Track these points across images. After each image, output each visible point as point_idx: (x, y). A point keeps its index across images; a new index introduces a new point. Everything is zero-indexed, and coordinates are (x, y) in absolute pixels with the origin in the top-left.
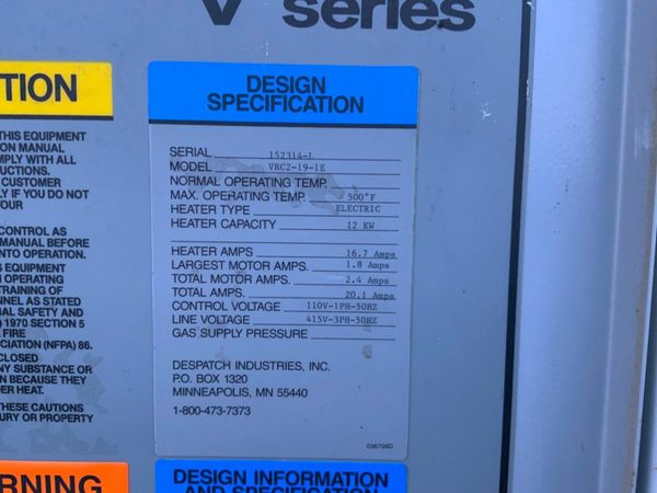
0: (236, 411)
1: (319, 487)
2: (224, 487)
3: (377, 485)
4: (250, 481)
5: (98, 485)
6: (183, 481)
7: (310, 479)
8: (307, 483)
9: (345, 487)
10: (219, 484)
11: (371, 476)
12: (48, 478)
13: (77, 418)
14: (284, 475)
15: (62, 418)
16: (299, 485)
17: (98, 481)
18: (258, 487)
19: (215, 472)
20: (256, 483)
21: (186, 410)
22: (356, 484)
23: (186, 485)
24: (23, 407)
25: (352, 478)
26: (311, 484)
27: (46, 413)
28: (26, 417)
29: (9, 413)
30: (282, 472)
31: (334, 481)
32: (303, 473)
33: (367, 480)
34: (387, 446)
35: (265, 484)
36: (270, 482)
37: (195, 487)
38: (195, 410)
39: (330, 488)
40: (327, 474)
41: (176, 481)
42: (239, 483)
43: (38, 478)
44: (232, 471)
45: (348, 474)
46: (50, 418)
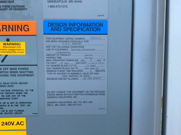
0: (64, 6)
1: (85, 27)
2: (61, 27)
3: (100, 26)
4: (68, 26)
5: (28, 27)
6: (50, 26)
7: (83, 25)
8: (82, 26)
9: (92, 27)
10: (60, 27)
11: (99, 24)
12: (15, 26)
13: (23, 9)
14: (76, 24)
15: (19, 9)
16: (80, 27)
17: (28, 26)
18: (70, 27)
19: (59, 23)
20: (69, 26)
21: (51, 6)
22: (95, 26)
23: (51, 27)
24: (9, 6)
25: (94, 25)
26: (83, 26)
27: (15, 8)
28: (10, 9)
29: (5, 8)
30: (76, 23)
31: (89, 26)
32: (81, 23)
33: (98, 25)
34: (103, 16)
35: (72, 26)
36: (73, 26)
37: (54, 27)
38: (53, 7)
39: (88, 27)
40: (87, 24)
41: (49, 26)
42: (65, 26)
43: (13, 26)
44: (63, 23)
45: (93, 23)
46: (16, 9)
